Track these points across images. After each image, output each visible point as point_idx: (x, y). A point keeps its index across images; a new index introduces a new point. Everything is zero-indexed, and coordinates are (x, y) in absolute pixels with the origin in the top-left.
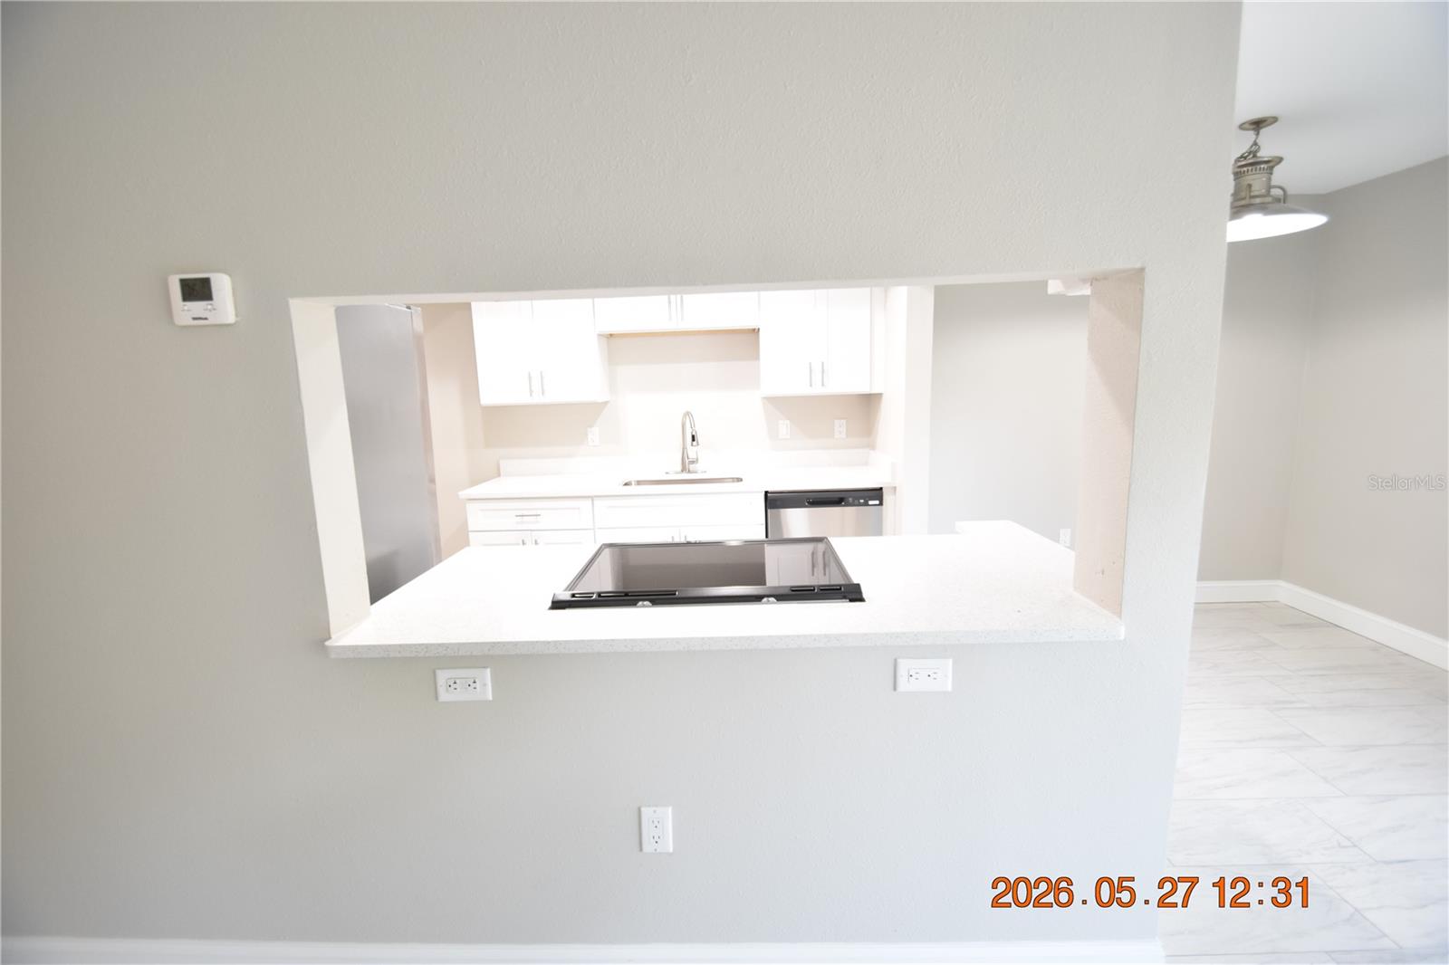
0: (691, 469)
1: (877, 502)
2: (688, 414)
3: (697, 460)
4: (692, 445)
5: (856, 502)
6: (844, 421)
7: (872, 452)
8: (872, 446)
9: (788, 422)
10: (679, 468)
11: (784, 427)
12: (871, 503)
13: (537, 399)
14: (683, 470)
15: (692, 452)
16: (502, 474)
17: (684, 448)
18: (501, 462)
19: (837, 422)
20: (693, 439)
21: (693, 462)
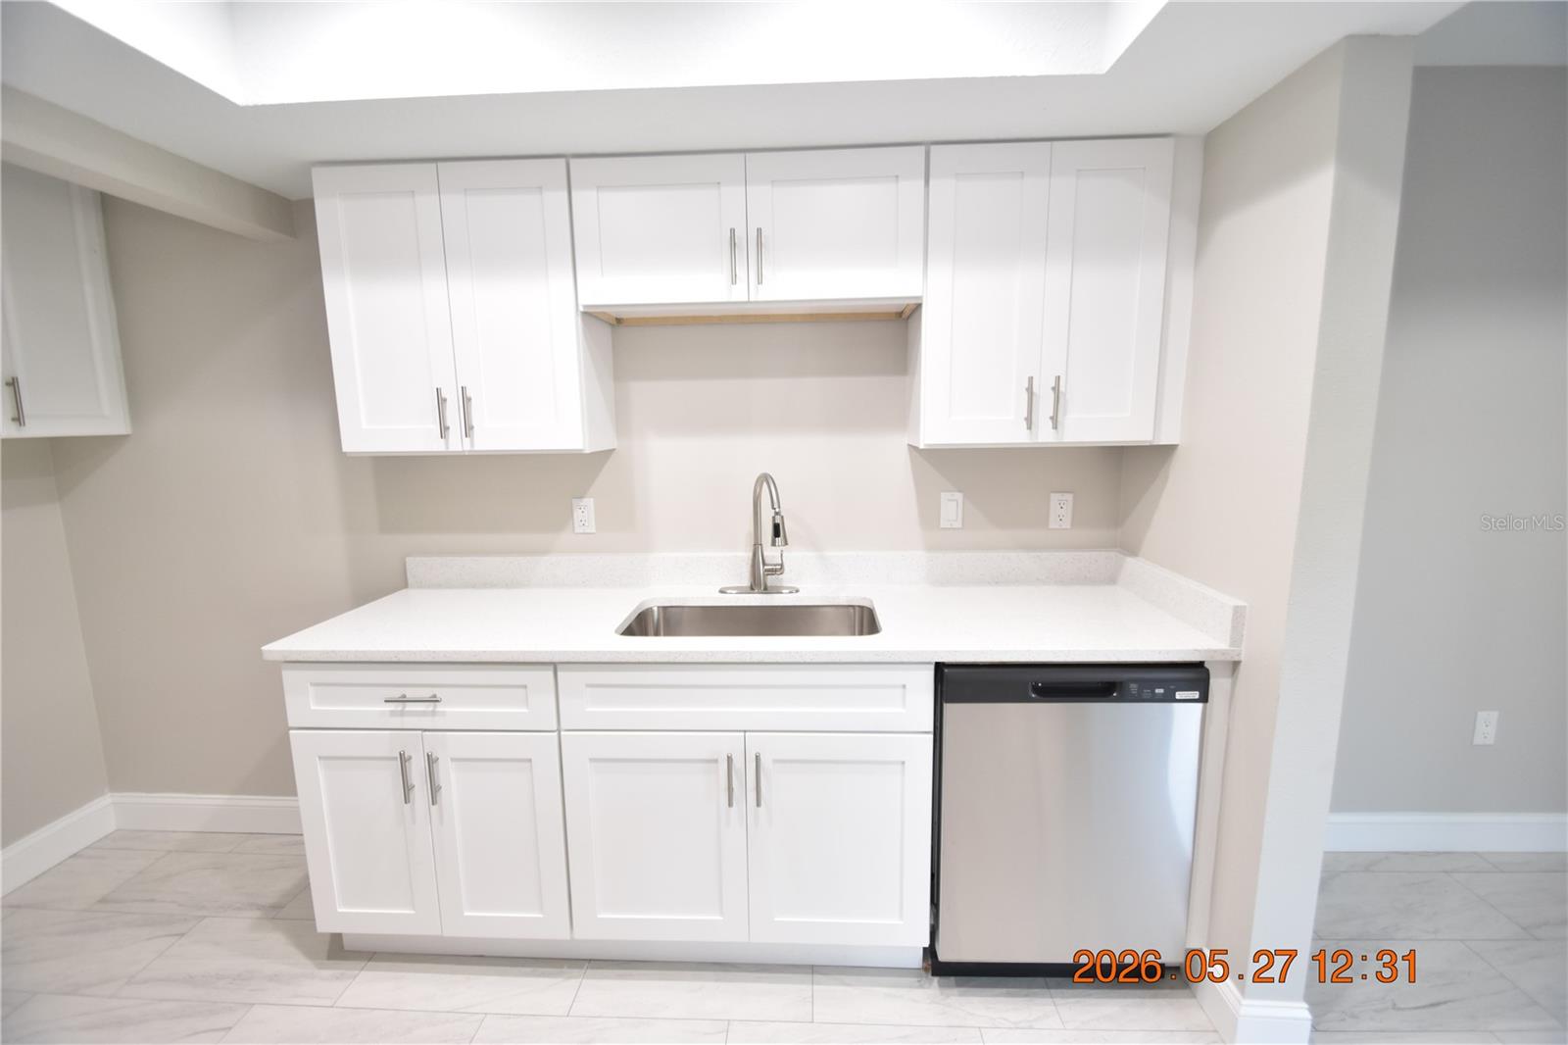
0: (769, 584)
1: (1196, 695)
2: (765, 479)
3: (782, 565)
4: (774, 544)
5: (1147, 692)
6: (1069, 497)
7: (1130, 561)
8: (1131, 549)
9: (959, 496)
10: (746, 582)
11: (951, 506)
12: (1179, 695)
13: (457, 444)
14: (757, 584)
15: (772, 554)
16: (410, 580)
17: (757, 545)
18: (408, 559)
19: (1055, 498)
20: (777, 531)
21: (773, 572)
